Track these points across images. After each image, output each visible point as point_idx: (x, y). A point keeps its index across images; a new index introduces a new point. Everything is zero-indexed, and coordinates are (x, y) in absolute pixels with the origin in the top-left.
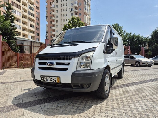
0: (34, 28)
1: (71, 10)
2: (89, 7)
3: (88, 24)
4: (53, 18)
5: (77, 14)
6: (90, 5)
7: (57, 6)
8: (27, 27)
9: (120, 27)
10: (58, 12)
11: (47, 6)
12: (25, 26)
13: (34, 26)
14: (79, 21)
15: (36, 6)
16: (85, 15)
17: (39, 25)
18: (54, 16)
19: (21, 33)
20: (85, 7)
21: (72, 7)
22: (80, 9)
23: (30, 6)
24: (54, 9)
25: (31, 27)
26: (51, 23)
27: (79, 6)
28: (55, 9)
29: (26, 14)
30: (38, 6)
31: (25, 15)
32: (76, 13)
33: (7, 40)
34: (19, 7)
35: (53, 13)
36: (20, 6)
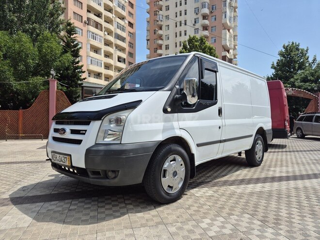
0: (125, 63)
1: (195, 22)
2: (235, 11)
3: (231, 49)
4: (160, 42)
5: (207, 30)
6: (235, 8)
7: (167, 17)
8: (113, 62)
9: (302, 50)
10: (168, 29)
11: (149, 20)
12: (109, 61)
13: (125, 59)
14: (204, 44)
15: (129, 22)
16: (225, 29)
17: (134, 56)
18: (160, 37)
19: (102, 74)
20: (226, 12)
21: (196, 17)
22: (214, 17)
23: (117, 23)
24: (162, 23)
25: (120, 61)
26: (155, 52)
27: (211, 12)
28: (164, 23)
29: (111, 39)
30: (132, 21)
31: (110, 41)
32: (205, 28)
33: (65, 88)
34: (99, 26)
35: (160, 32)
36: (101, 25)
